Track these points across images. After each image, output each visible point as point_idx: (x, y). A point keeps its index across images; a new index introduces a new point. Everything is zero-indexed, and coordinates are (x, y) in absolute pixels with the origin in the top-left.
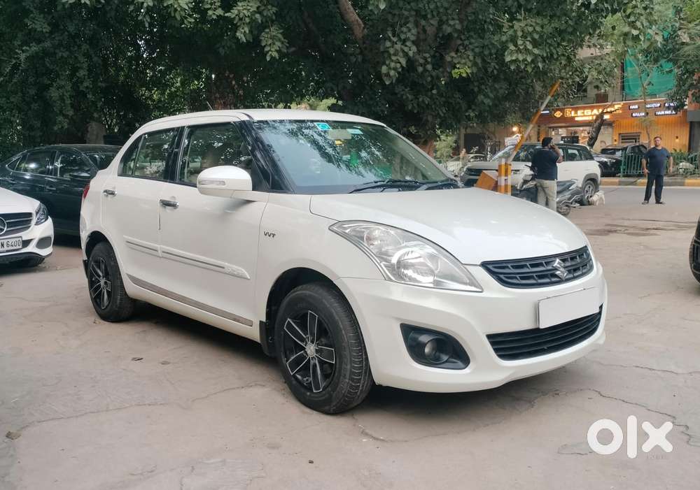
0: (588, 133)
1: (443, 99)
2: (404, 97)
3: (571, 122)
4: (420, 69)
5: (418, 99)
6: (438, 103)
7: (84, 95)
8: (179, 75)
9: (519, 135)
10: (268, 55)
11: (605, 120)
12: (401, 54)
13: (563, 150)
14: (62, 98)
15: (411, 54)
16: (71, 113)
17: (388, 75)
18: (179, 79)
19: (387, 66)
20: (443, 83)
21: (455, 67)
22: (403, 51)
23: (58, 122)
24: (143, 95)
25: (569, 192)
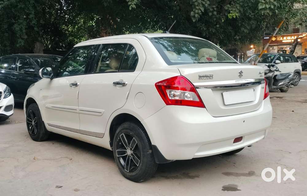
0: (290, 49)
1: (222, 30)
2: (202, 29)
3: (280, 43)
4: (210, 14)
5: (209, 30)
6: (219, 32)
7: (33, 28)
8: (82, 18)
9: (254, 50)
10: (130, 7)
11: (299, 42)
12: (201, 5)
13: (283, 57)
14: (21, 30)
15: (206, 5)
16: (26, 37)
17: (194, 17)
18: (82, 20)
19: (194, 12)
20: (223, 21)
21: (229, 13)
22: (203, 4)
23: (19, 42)
24: (64, 29)
25: (288, 79)
